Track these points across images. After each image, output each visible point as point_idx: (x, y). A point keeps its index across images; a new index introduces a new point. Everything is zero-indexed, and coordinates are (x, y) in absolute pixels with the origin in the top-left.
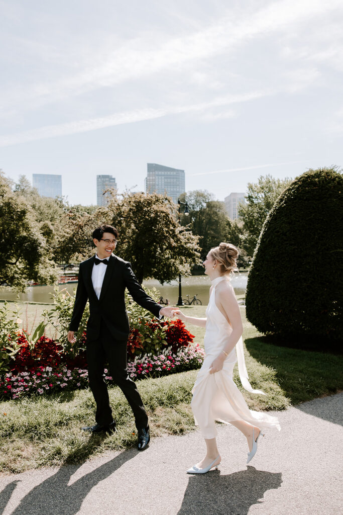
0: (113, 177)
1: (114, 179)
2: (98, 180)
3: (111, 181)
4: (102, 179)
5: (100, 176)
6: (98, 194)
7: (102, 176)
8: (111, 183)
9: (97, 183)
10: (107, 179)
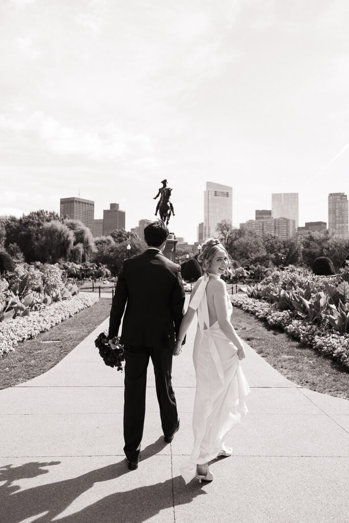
0: (345, 194)
1: (346, 196)
2: (329, 199)
3: (343, 198)
4: (334, 197)
5: (331, 194)
6: (329, 211)
7: (334, 194)
8: (343, 200)
9: (329, 201)
10: (339, 197)
